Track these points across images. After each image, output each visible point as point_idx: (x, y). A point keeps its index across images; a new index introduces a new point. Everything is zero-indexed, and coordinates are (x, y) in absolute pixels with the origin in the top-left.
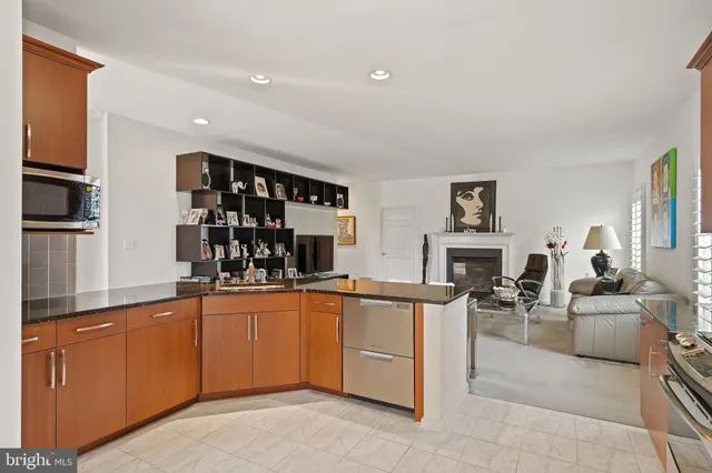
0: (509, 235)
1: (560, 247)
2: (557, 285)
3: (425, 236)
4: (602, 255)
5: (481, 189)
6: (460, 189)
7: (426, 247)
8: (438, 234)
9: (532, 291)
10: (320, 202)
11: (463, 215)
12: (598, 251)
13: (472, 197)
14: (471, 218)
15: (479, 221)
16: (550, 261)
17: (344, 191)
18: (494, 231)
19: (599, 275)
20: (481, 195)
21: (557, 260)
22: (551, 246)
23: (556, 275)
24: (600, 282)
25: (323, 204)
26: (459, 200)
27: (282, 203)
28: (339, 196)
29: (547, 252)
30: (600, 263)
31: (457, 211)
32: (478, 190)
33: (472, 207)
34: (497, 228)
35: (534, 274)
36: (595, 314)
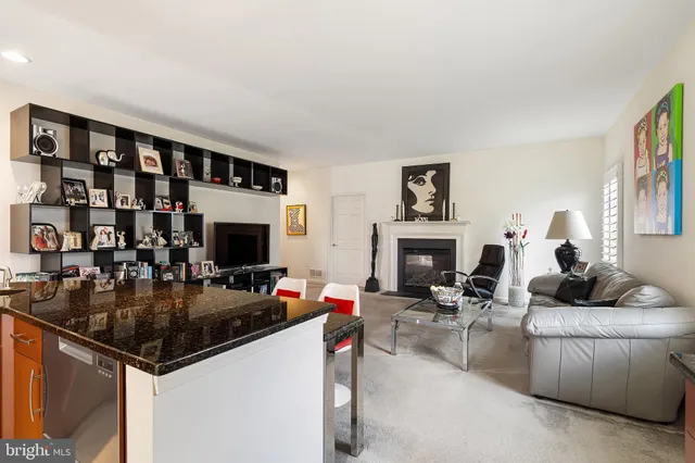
0: (464, 224)
1: (520, 237)
2: (516, 281)
3: (375, 225)
4: (568, 245)
5: (434, 172)
6: (412, 173)
7: (375, 238)
8: (388, 224)
9: (486, 288)
10: (245, 185)
11: (415, 202)
12: (564, 242)
13: (424, 182)
14: (423, 205)
15: (431, 209)
16: (507, 253)
17: (283, 174)
18: (447, 219)
19: (564, 270)
20: (434, 180)
21: (516, 252)
22: (509, 235)
23: (515, 269)
24: (566, 279)
25: (249, 187)
26: (411, 185)
27: (185, 182)
28: (274, 180)
29: (505, 243)
30: (566, 256)
31: (409, 198)
32: (431, 174)
33: (424, 192)
34: (451, 216)
35: (489, 268)
36: (561, 337)
